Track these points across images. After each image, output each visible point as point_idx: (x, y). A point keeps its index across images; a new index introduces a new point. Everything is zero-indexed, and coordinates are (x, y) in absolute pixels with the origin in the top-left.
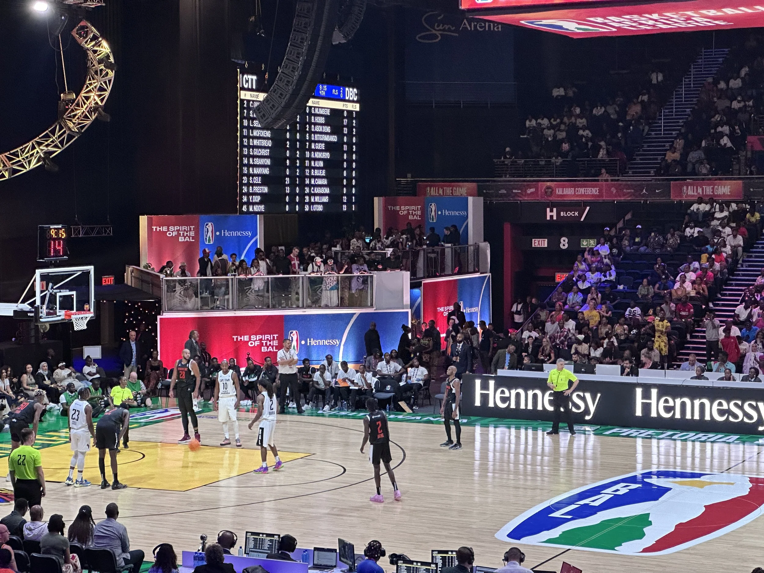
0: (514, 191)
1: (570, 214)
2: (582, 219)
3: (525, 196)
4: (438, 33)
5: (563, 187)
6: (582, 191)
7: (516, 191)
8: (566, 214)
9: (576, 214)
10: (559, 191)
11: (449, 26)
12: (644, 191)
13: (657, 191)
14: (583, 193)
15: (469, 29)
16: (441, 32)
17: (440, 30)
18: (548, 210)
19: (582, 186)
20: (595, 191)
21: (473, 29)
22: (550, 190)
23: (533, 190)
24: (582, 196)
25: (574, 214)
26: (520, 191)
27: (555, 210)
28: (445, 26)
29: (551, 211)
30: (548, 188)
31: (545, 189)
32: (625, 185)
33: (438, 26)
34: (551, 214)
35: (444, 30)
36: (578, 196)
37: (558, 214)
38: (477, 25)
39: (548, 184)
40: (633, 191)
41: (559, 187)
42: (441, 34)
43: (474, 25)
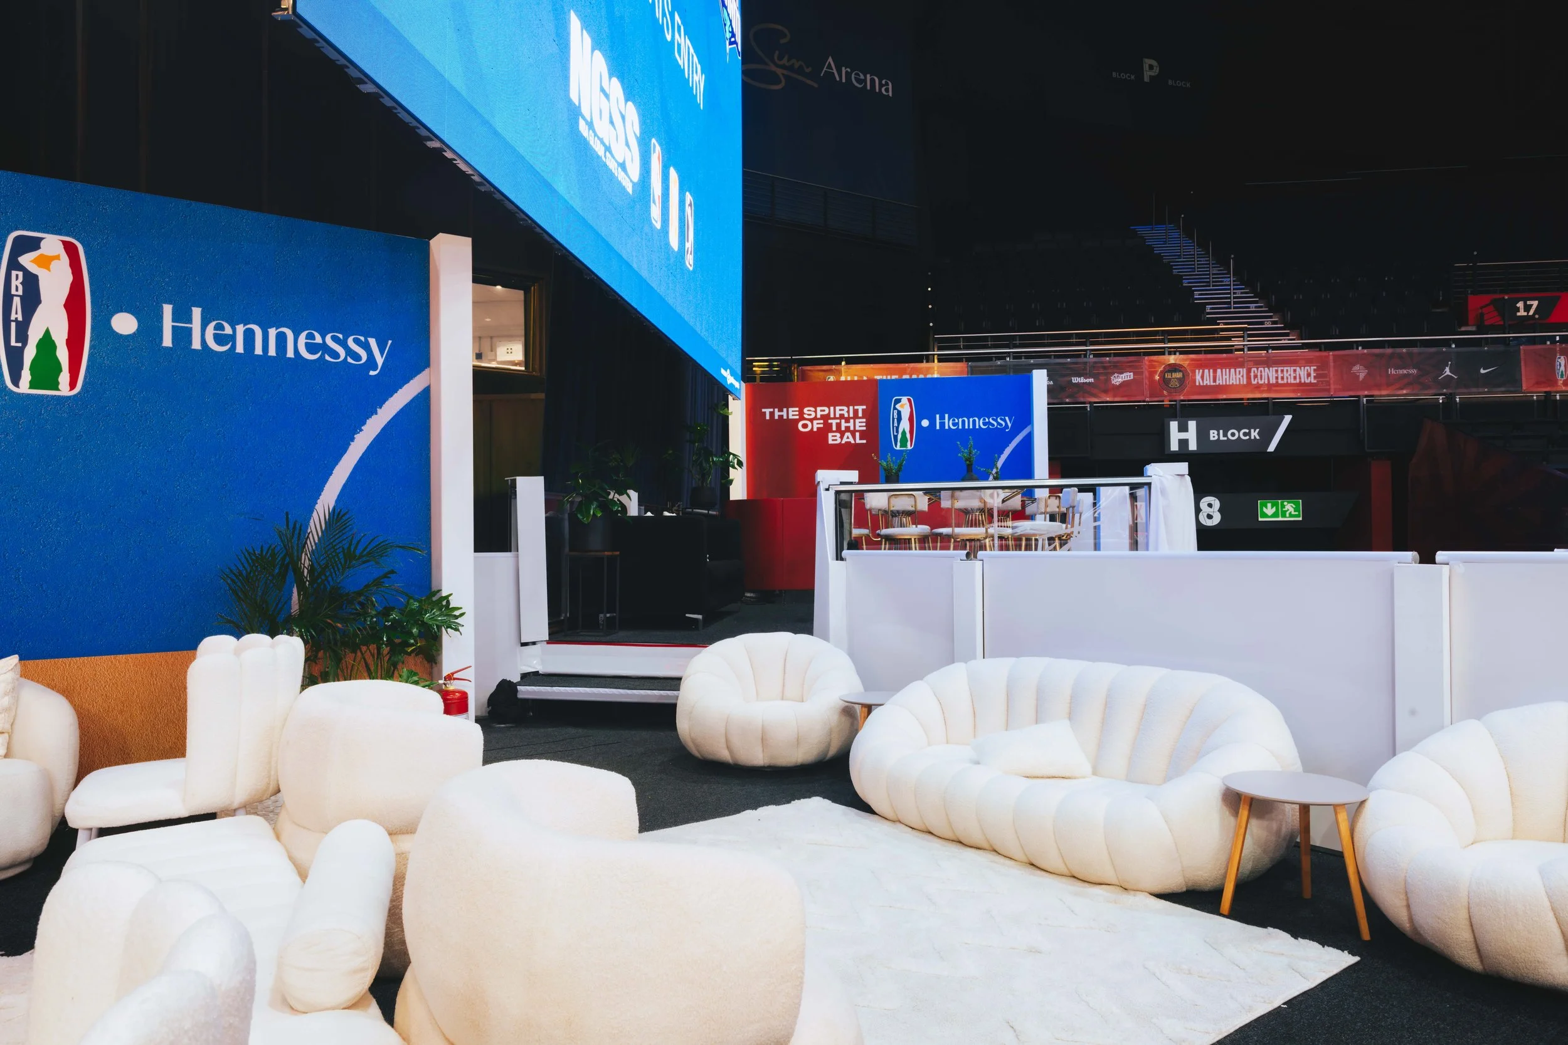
0: (1075, 380)
1: (1234, 435)
2: (1272, 448)
3: (1106, 392)
4: (779, 71)
5: (1214, 366)
6: (1269, 375)
7: (1082, 380)
8: (1225, 435)
9: (1255, 434)
10: (1203, 378)
11: (800, 62)
12: (1447, 371)
13: (1482, 371)
14: (1273, 381)
15: (838, 79)
16: (785, 72)
17: (784, 67)
18: (1174, 425)
19: (1268, 363)
20: (1304, 374)
21: (844, 81)
22: (1179, 375)
23: (1128, 376)
24: (1270, 387)
25: (1249, 434)
26: (1091, 380)
27: (1192, 425)
28: (794, 61)
29: (1183, 428)
30: (1174, 368)
31: (1162, 374)
32: (1392, 356)
33: (780, 58)
34: (1183, 436)
35: (790, 68)
36: (1258, 387)
37: (1202, 435)
38: (851, 73)
39: (1172, 359)
40: (1414, 371)
41: (1202, 366)
42: (787, 77)
43: (847, 72)
